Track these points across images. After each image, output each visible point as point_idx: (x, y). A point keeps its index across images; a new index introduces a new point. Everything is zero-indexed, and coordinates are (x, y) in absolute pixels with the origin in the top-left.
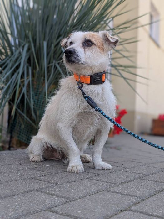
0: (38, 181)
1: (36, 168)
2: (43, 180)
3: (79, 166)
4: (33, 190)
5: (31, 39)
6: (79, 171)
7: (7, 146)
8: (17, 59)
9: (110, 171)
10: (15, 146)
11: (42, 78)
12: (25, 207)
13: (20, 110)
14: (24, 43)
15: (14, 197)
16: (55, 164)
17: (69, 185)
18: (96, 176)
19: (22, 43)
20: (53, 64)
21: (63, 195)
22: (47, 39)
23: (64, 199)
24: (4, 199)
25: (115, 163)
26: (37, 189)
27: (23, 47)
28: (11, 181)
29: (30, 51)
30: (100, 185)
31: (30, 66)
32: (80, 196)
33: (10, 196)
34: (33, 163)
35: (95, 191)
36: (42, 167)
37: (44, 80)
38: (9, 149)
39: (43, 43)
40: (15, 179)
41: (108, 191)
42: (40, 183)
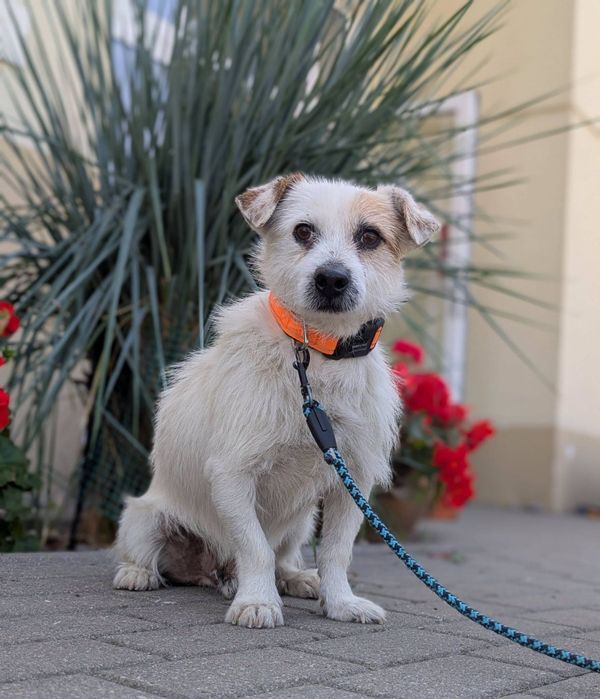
0: (107, 646)
1: (124, 607)
2: (127, 643)
3: (265, 605)
4: (78, 672)
6: (261, 623)
7: (66, 538)
8: (105, 239)
9: (377, 627)
10: (91, 539)
11: (191, 305)
13: (114, 415)
14: (131, 187)
15: (6, 687)
16: (198, 598)
17: (205, 661)
18: (317, 639)
19: (125, 187)
20: (227, 258)
21: (170, 689)
22: (207, 173)
25: (414, 602)
26: (93, 669)
28: (23, 642)
30: (312, 666)
34: (122, 593)
35: (284, 681)
36: (150, 605)
37: (196, 312)
38: (72, 546)
39: (193, 187)
40: (35, 638)
41: (328, 684)
42: (113, 652)
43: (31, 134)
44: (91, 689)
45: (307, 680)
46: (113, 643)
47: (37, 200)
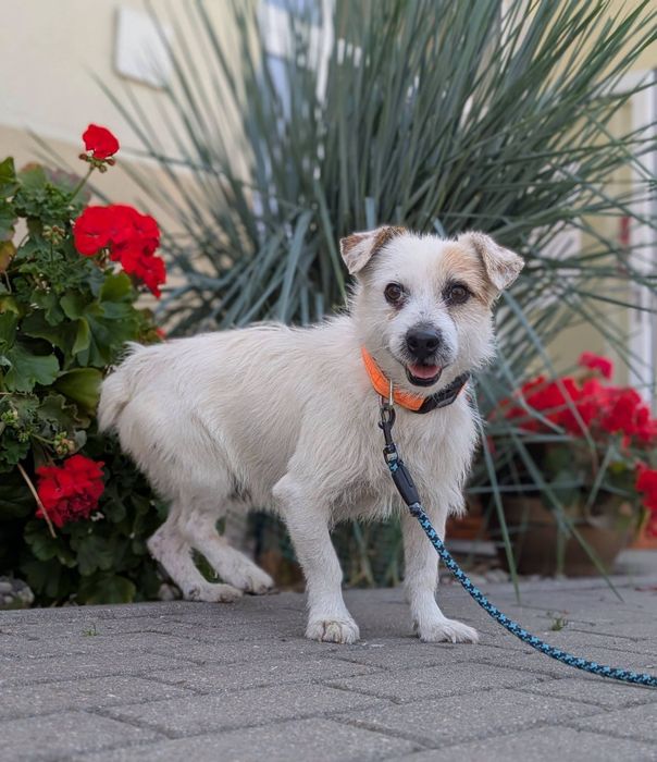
0: (333, 691)
1: (333, 651)
2: (351, 687)
4: (313, 716)
5: (319, 193)
8: (273, 269)
12: (281, 756)
14: (296, 210)
15: (251, 731)
17: (434, 704)
18: (542, 681)
19: (290, 210)
21: (410, 732)
22: (377, 189)
23: (408, 743)
24: (218, 735)
26: (326, 713)
27: (294, 223)
28: (248, 688)
29: (318, 238)
30: (546, 707)
31: (320, 289)
32: (465, 735)
33: (238, 728)
35: (521, 723)
39: (363, 205)
40: (259, 684)
41: (568, 726)
42: (340, 695)
43: (188, 163)
44: (333, 732)
45: (545, 722)
46: (336, 687)
47: (197, 230)
